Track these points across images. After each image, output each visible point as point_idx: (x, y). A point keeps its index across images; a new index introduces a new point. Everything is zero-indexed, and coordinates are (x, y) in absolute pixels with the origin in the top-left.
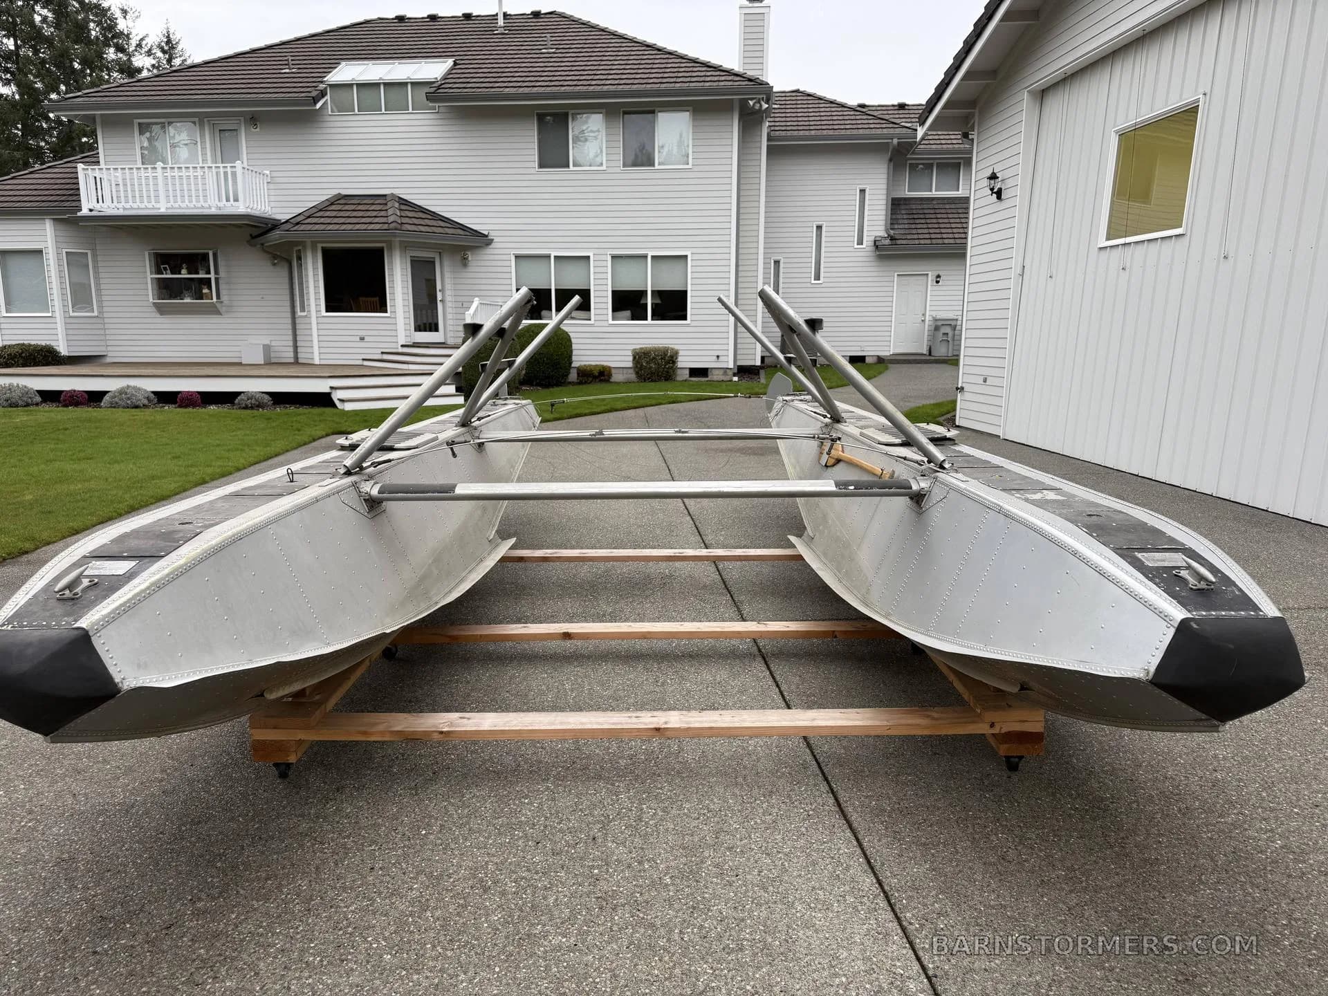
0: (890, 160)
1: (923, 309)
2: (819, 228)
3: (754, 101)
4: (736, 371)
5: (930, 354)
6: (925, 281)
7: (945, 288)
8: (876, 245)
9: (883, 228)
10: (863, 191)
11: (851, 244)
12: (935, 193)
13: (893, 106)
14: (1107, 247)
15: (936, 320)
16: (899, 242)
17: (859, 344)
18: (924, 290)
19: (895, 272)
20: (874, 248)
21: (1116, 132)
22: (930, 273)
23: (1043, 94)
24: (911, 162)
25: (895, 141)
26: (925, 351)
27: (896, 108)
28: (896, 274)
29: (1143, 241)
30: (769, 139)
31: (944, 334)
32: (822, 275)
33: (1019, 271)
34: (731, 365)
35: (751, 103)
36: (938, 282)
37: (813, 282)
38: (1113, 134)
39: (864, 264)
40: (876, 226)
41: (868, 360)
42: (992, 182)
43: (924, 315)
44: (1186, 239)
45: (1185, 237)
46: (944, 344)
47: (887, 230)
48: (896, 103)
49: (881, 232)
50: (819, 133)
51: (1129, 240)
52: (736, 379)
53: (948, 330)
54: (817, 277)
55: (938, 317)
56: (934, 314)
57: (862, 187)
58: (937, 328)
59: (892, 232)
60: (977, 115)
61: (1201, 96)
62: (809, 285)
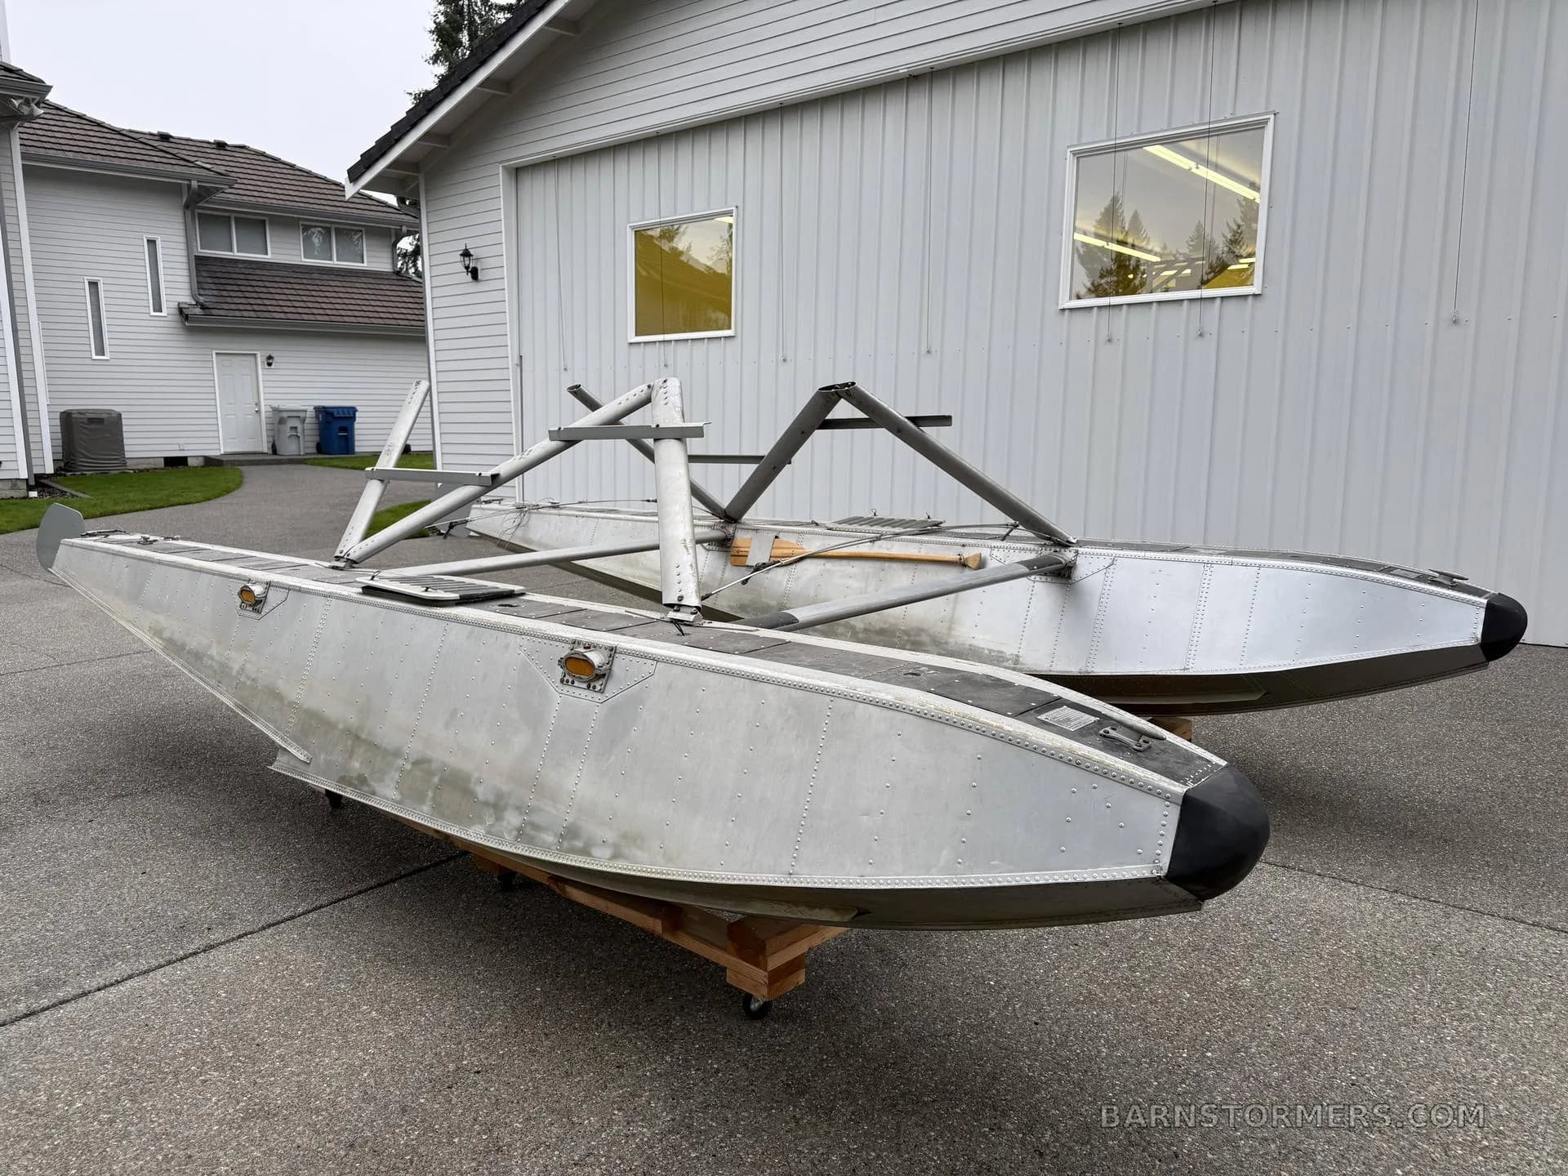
0: (187, 207)
1: (256, 397)
2: (94, 285)
3: (20, 101)
4: (32, 482)
5: (275, 452)
6: (253, 364)
7: (280, 372)
8: (182, 313)
9: (188, 292)
10: (152, 242)
11: (144, 310)
12: (236, 254)
13: (151, 134)
14: (640, 343)
15: (276, 410)
16: (214, 312)
17: (175, 441)
18: (254, 374)
19: (212, 349)
20: (177, 318)
21: (632, 228)
22: (259, 353)
23: (518, 172)
24: (201, 211)
25: (194, 184)
26: (265, 448)
27: (157, 138)
28: (214, 352)
29: (687, 340)
30: (24, 156)
31: (291, 428)
32: (107, 348)
33: (516, 361)
34: (24, 475)
35: (16, 103)
36: (270, 364)
37: (95, 357)
38: (629, 230)
39: (162, 337)
40: (178, 288)
41: (191, 462)
42: (466, 259)
43: (258, 404)
44: (738, 341)
45: (735, 339)
46: (294, 440)
47: (193, 296)
48: (155, 132)
49: (185, 297)
50: (79, 157)
51: (668, 337)
52: (34, 494)
53: (296, 423)
54: (101, 350)
55: (282, 407)
56: (275, 404)
57: (152, 237)
58: (282, 421)
59: (202, 299)
60: (422, 181)
61: (734, 208)
62: (88, 361)
